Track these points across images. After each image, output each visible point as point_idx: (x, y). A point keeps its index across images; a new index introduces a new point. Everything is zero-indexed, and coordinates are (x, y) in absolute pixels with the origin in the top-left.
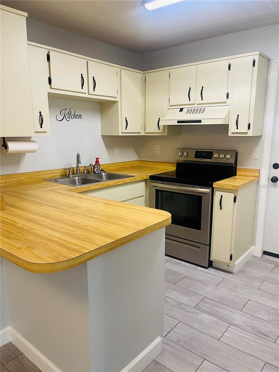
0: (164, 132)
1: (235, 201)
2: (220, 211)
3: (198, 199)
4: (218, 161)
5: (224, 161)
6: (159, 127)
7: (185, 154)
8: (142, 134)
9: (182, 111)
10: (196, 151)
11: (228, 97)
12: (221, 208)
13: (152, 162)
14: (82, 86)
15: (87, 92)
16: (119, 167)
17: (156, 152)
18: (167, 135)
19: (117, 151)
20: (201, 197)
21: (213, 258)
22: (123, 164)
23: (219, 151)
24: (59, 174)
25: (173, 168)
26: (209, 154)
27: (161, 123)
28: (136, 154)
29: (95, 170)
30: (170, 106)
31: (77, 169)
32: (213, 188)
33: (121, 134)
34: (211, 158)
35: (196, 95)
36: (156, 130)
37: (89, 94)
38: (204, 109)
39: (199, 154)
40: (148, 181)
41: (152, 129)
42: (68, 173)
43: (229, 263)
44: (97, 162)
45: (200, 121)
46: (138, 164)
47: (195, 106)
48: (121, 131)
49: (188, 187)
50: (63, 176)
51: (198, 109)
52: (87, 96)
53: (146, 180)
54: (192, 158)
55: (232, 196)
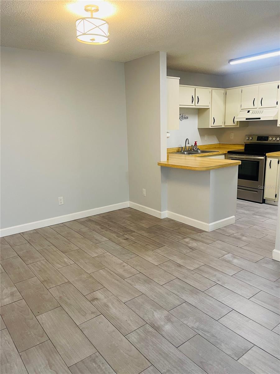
0: (237, 125)
1: (278, 163)
2: (270, 170)
3: (257, 163)
4: (272, 142)
5: (276, 142)
6: (234, 122)
7: (251, 138)
8: (223, 127)
9: (249, 112)
10: (258, 137)
11: (277, 104)
12: (270, 168)
13: (228, 144)
14: (192, 102)
15: (194, 105)
16: (207, 147)
17: (231, 138)
18: (239, 127)
19: (206, 138)
20: (259, 162)
21: (265, 197)
22: (209, 146)
23: (273, 136)
24: (176, 150)
25: (243, 148)
26: (266, 138)
27: (236, 120)
28: (217, 140)
29: (194, 149)
30: (242, 109)
31: (185, 148)
32: (266, 157)
33: (210, 127)
34: (267, 141)
35: (258, 103)
36: (233, 124)
37: (195, 106)
38: (263, 111)
39: (260, 138)
40: (227, 155)
41: (230, 123)
42: (180, 150)
43: (274, 198)
44: (196, 144)
45: (260, 118)
46: (219, 146)
47: (257, 109)
48: (211, 125)
49: (252, 156)
50: (177, 151)
51: (259, 111)
52: (194, 107)
53: (225, 154)
54: (255, 141)
55: (277, 160)
